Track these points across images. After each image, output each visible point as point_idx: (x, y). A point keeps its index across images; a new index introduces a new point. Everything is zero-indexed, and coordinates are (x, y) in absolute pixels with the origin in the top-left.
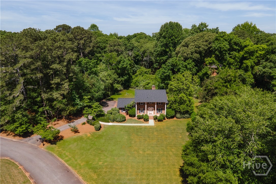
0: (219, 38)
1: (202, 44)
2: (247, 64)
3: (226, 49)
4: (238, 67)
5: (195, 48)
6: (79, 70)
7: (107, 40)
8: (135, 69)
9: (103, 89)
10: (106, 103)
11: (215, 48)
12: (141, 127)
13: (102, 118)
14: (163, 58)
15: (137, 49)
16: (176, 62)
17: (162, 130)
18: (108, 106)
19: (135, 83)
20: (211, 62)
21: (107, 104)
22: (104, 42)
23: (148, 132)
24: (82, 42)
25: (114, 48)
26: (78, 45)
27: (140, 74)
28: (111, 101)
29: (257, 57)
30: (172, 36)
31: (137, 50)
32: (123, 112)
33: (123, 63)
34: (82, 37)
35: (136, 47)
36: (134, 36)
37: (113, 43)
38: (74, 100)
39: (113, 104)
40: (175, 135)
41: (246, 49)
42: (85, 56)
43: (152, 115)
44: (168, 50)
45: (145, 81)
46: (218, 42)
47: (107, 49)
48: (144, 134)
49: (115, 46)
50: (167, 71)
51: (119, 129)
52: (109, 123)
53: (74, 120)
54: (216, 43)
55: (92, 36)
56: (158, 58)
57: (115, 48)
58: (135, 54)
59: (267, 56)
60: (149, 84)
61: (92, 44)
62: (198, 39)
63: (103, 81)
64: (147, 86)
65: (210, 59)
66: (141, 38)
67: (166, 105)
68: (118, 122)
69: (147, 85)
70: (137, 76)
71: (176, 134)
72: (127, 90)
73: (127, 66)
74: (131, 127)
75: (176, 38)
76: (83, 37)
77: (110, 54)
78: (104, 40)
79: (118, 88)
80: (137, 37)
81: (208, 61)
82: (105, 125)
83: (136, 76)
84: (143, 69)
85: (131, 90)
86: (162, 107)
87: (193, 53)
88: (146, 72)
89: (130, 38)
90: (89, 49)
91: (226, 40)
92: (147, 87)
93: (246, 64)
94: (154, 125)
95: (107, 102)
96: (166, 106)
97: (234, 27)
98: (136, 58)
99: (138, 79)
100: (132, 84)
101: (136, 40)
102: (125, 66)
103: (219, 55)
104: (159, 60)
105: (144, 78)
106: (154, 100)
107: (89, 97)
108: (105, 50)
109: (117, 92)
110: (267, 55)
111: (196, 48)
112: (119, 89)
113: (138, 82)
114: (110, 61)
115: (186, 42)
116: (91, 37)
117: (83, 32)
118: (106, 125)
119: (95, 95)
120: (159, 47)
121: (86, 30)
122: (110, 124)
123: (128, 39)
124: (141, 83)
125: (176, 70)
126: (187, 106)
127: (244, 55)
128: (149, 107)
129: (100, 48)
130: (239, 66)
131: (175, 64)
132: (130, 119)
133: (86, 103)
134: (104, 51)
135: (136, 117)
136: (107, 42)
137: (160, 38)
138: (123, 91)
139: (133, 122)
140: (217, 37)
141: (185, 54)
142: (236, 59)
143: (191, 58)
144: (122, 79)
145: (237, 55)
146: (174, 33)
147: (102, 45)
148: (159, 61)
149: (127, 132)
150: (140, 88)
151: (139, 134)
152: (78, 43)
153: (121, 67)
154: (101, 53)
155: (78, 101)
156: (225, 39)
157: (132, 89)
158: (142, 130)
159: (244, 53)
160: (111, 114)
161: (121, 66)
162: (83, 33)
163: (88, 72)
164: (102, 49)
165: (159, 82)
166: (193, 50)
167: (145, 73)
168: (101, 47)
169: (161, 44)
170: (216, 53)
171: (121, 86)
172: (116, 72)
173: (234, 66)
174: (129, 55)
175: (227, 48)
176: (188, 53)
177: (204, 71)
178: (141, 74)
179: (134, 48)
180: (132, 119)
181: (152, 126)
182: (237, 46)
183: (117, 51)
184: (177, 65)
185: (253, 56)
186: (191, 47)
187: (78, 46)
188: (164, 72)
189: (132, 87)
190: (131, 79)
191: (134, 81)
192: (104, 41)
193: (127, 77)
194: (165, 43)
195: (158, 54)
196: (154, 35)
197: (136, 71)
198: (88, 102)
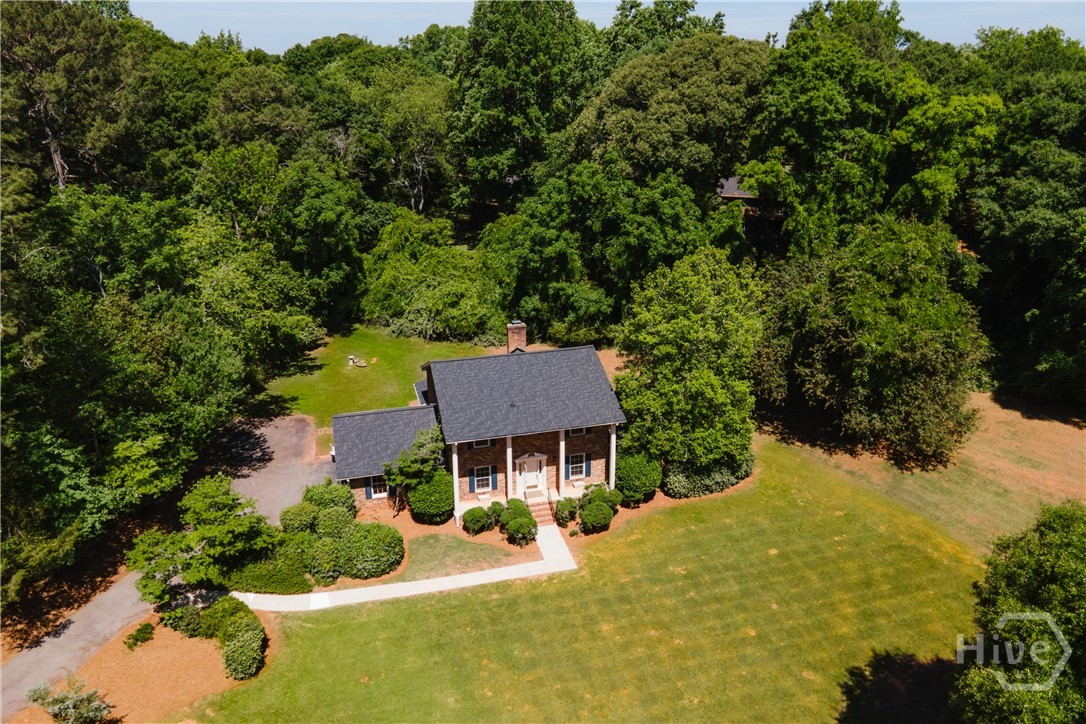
0: (792, 62)
1: (719, 95)
2: (939, 188)
3: (838, 117)
4: (878, 199)
5: (684, 112)
6: (53, 265)
7: (202, 73)
8: (367, 221)
9: (235, 376)
10: (250, 435)
11: (781, 113)
12: (511, 594)
13: (262, 568)
14: (495, 158)
15: (370, 118)
16: (594, 186)
17: (632, 592)
18: (266, 458)
19: (385, 299)
20: (769, 182)
21: (259, 442)
22: (190, 85)
23: (564, 625)
24: (52, 82)
25: (253, 116)
26: (24, 102)
27: (398, 248)
28: (278, 421)
29: (969, 153)
30: (534, 53)
31: (370, 123)
32: (374, 496)
33: (317, 203)
34: (44, 48)
35: (363, 108)
36: (323, 51)
37: (245, 92)
38: (51, 484)
39: (295, 440)
40: (717, 623)
41: (915, 114)
42: (84, 174)
43: (540, 494)
44: (517, 120)
45: (435, 283)
46: (789, 85)
47: (211, 122)
48: (544, 645)
49: (257, 103)
50: (552, 233)
51: (383, 635)
52: (312, 596)
53: (68, 614)
54: (781, 88)
55: (113, 42)
56: (471, 162)
57: (265, 116)
58: (367, 147)
59: (1013, 147)
60: (462, 303)
61: (122, 99)
62: (688, 69)
63: (224, 320)
64: (454, 312)
65: (763, 167)
66: (373, 64)
67: (614, 437)
68: (366, 578)
69: (454, 305)
70: (383, 258)
71: (719, 615)
72: (344, 335)
73: (342, 214)
74: (454, 603)
75: (555, 60)
76: (54, 49)
77: (236, 152)
78: (188, 70)
79: (295, 331)
80: (352, 54)
81: (751, 176)
82: (285, 616)
83: (380, 258)
84: (410, 220)
85: (366, 336)
86: (590, 446)
87: (682, 138)
88: (432, 233)
89: (303, 63)
90: (111, 130)
91: (831, 73)
92: (453, 318)
93: (935, 190)
94: (575, 567)
95: (258, 432)
96: (619, 437)
97: (799, 12)
98: (372, 164)
99: (396, 279)
100: (365, 303)
101: (350, 72)
102: (329, 216)
103: (802, 145)
104: (476, 170)
105: (430, 269)
106: (551, 416)
107: (155, 441)
108: (200, 128)
109: (294, 358)
110: (1012, 141)
111: (689, 116)
112: (303, 336)
113: (402, 293)
114: (244, 192)
115: (629, 80)
116: (109, 50)
117: (48, 20)
118: (295, 616)
119: (190, 417)
120: (473, 108)
121: (70, 7)
122: (320, 600)
123: (298, 67)
124: (416, 295)
125: (597, 226)
126: (728, 433)
127: (911, 143)
128: (524, 453)
129: (168, 116)
130: (881, 196)
131: (590, 197)
132: (427, 539)
133: (141, 483)
134: (196, 134)
135: (457, 523)
136: (202, 83)
137: (472, 61)
138: (326, 344)
139: (448, 561)
140: (787, 58)
141: (642, 145)
142: (869, 160)
143: (676, 165)
144: (319, 284)
145: (878, 147)
146: (544, 35)
147: (178, 98)
148: (477, 175)
149: (439, 646)
150: (412, 321)
151: (518, 651)
152: (27, 90)
153: (307, 224)
154: (180, 146)
155: (76, 485)
156: (829, 68)
157: (372, 331)
158: (521, 616)
159: (909, 135)
160: (312, 527)
161: (305, 215)
162: (55, 24)
163: (125, 276)
164: (181, 124)
165: (508, 284)
166: (680, 123)
167: (425, 238)
168: (175, 110)
169: (484, 91)
170: (789, 137)
171: (314, 321)
172: (284, 252)
173: (859, 196)
174: (333, 154)
175: (841, 114)
176: (660, 142)
177: (719, 222)
178: (403, 246)
179: (354, 115)
180: (435, 537)
181: (570, 576)
182: (870, 102)
183: (274, 132)
184: (601, 202)
185: (947, 149)
186: (666, 108)
187: (24, 109)
188: (543, 238)
189: (369, 321)
190: (357, 278)
191: (375, 284)
192: (188, 78)
193: (342, 273)
194: (506, 86)
195: (470, 142)
196: (409, 46)
197: (376, 230)
198: (155, 476)
